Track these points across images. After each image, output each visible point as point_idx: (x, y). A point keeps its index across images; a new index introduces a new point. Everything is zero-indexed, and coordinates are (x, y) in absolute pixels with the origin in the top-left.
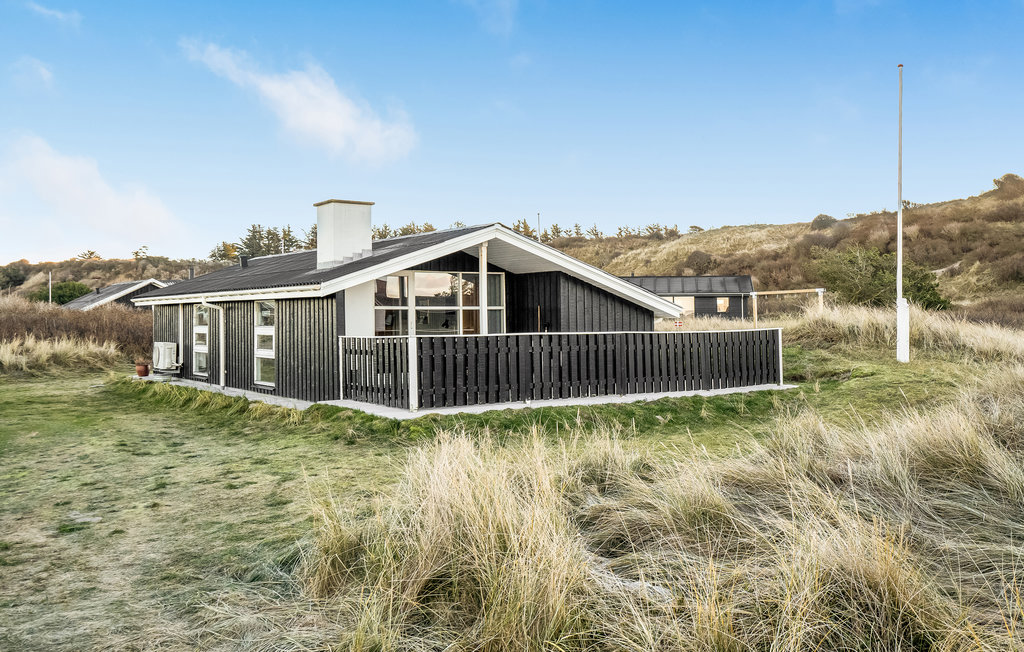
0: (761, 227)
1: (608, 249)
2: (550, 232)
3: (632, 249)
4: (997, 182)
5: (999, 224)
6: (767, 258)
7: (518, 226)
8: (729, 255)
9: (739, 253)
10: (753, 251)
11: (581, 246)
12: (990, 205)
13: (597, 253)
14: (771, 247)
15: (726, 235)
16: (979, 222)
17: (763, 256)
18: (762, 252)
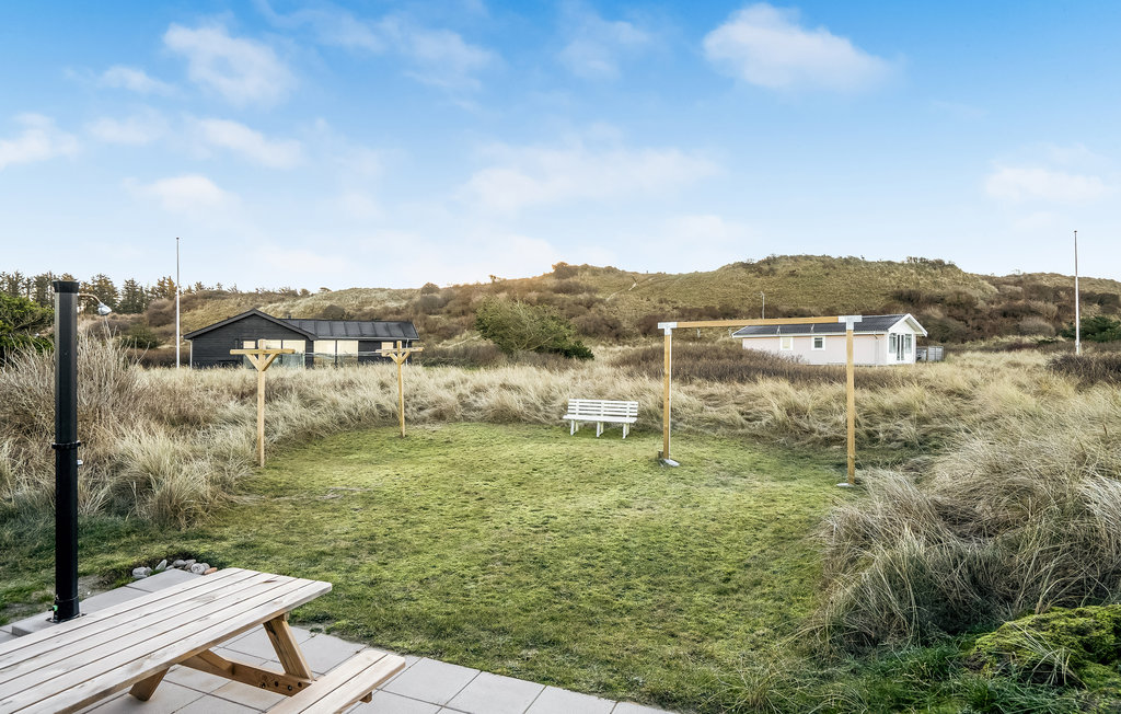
0: (383, 290)
1: (249, 301)
2: (193, 288)
3: (270, 303)
4: (555, 267)
5: (561, 295)
6: (392, 313)
7: (163, 282)
8: (360, 310)
9: (367, 309)
10: (379, 307)
11: (224, 299)
12: (552, 282)
13: (239, 305)
14: (393, 305)
15: (354, 294)
16: (548, 292)
17: (387, 311)
18: (386, 308)
